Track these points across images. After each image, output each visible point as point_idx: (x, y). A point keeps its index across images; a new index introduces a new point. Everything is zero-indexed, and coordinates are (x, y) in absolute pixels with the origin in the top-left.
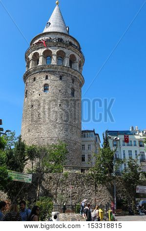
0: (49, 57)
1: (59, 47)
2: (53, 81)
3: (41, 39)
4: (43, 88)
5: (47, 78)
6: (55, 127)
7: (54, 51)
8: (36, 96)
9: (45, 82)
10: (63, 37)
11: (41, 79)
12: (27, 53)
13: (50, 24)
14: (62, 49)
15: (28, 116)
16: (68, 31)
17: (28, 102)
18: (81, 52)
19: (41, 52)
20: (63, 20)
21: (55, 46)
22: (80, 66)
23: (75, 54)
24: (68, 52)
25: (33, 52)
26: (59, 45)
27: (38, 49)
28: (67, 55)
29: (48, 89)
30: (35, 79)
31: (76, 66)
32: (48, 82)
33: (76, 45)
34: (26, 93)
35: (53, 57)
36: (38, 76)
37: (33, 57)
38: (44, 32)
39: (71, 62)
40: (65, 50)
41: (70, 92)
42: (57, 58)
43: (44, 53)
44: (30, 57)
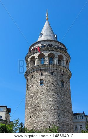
0: (43, 59)
1: (49, 50)
2: (46, 76)
3: (36, 46)
4: (39, 83)
5: (42, 75)
6: (50, 113)
7: (46, 54)
8: (34, 89)
9: (40, 78)
10: (52, 43)
11: (38, 76)
12: (27, 57)
13: (42, 34)
14: (52, 52)
15: (29, 105)
16: (56, 38)
17: (29, 94)
18: (67, 52)
19: (36, 55)
20: (52, 30)
21: (47, 50)
22: (67, 63)
23: (62, 54)
24: (57, 54)
25: (31, 56)
26: (49, 49)
27: (34, 54)
28: (56, 56)
29: (43, 83)
30: (33, 76)
31: (63, 63)
32: (42, 77)
33: (63, 47)
34: (27, 87)
35: (46, 58)
36: (35, 74)
37: (31, 60)
38: (38, 41)
39: (60, 61)
40: (54, 53)
41: (60, 83)
42: (49, 58)
43: (39, 56)
44: (29, 59)
